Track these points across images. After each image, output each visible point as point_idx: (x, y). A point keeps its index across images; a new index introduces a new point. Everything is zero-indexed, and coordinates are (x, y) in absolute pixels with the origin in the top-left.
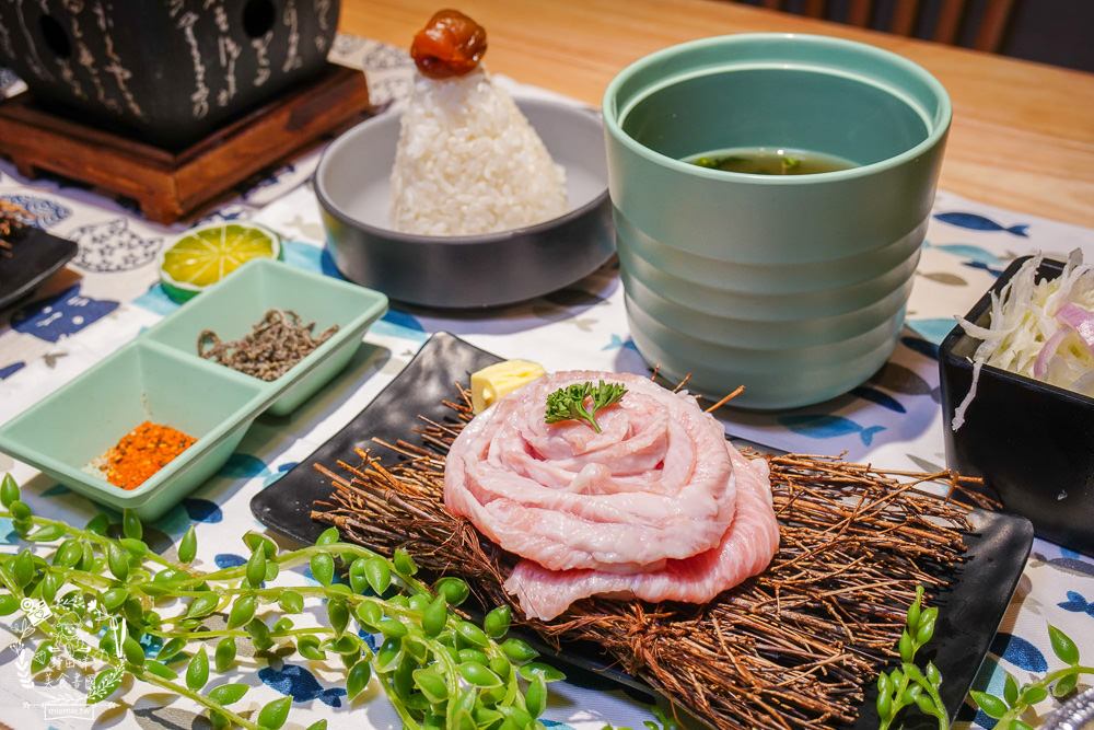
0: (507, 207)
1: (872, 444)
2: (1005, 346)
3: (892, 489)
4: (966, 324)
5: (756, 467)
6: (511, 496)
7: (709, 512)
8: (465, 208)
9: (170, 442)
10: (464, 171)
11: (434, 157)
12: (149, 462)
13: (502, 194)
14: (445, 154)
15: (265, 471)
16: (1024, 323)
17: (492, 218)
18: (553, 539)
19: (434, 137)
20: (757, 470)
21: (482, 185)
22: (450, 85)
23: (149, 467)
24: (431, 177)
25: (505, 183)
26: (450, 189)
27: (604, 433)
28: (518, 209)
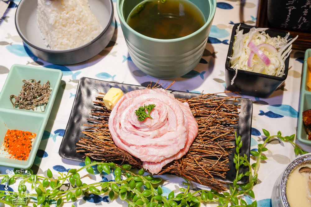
0: (83, 28)
1: (204, 78)
3: (220, 104)
5: (186, 105)
6: (137, 145)
7: (185, 131)
8: (70, 33)
9: (20, 135)
10: (68, 23)
11: (58, 22)
12: (19, 146)
13: (80, 25)
14: (61, 20)
15: (51, 135)
17: (79, 32)
18: (154, 156)
19: (57, 16)
20: (186, 106)
21: (74, 25)
23: (20, 147)
24: (59, 27)
25: (80, 22)
26: (65, 29)
27: (154, 119)
28: (86, 28)
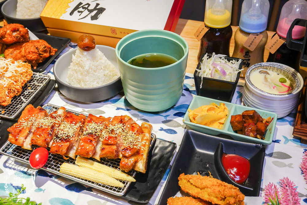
2: (204, 72)
4: (197, 70)
16: (207, 68)
19: (90, 64)
22: (91, 52)
